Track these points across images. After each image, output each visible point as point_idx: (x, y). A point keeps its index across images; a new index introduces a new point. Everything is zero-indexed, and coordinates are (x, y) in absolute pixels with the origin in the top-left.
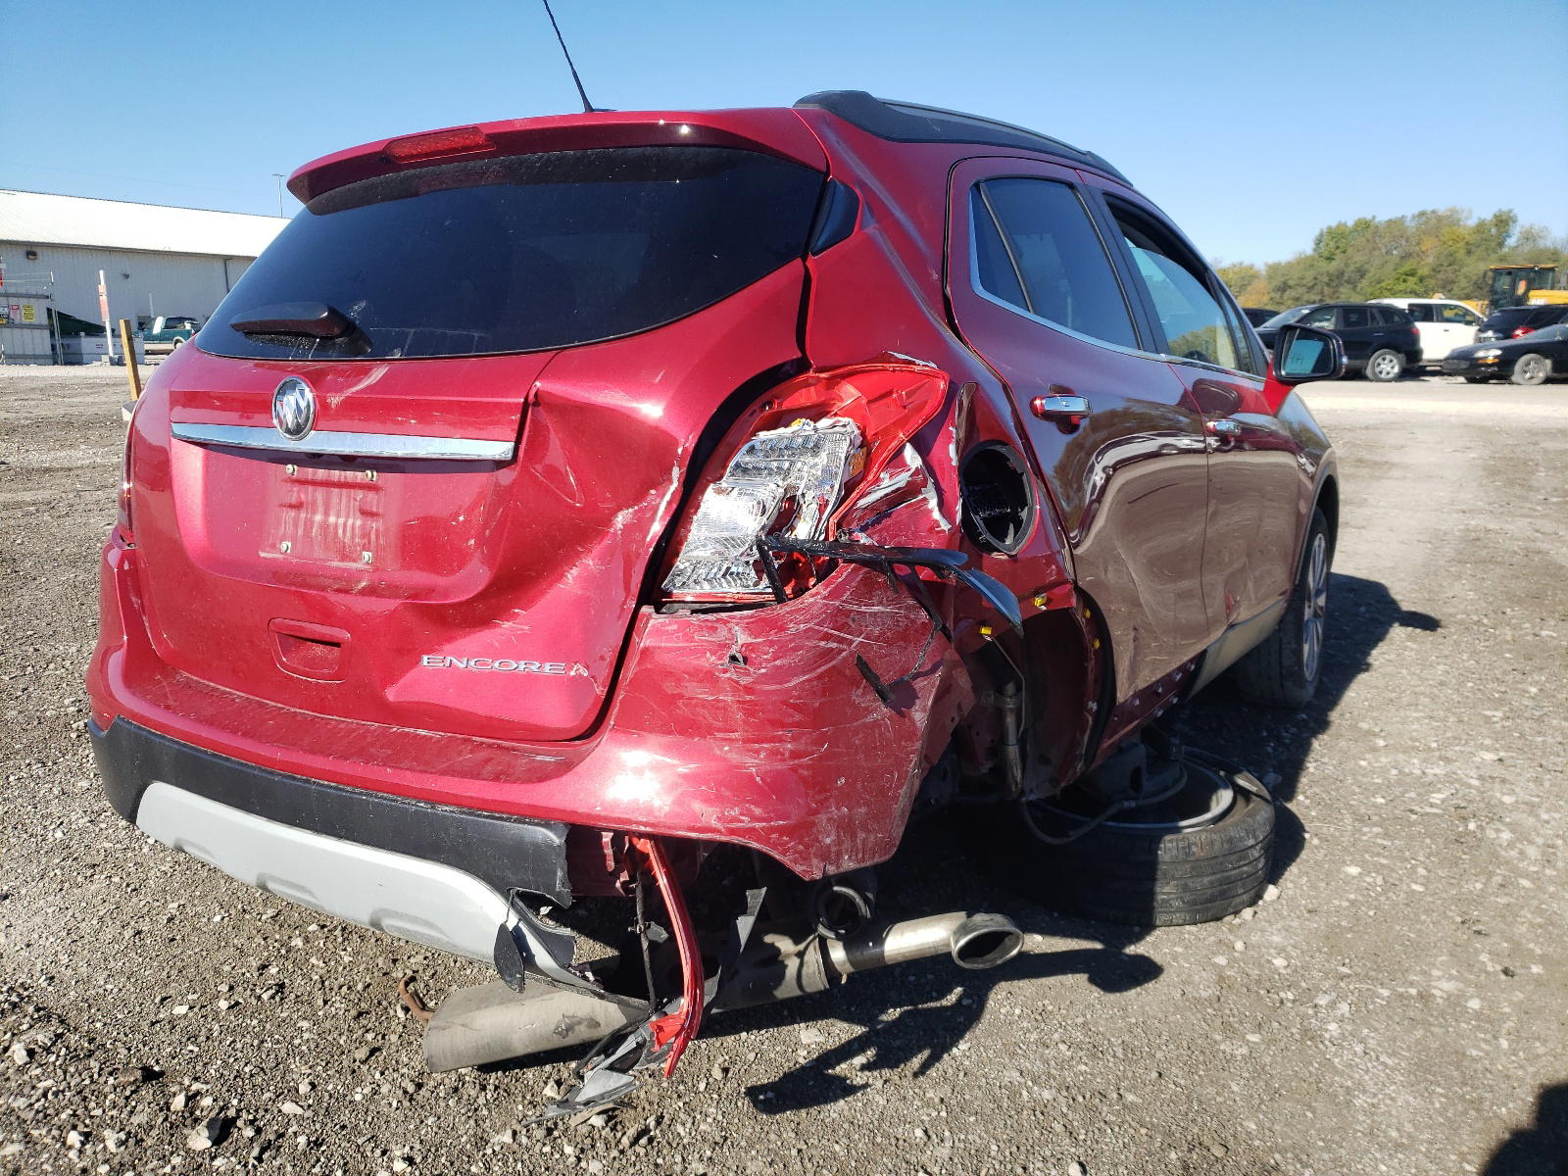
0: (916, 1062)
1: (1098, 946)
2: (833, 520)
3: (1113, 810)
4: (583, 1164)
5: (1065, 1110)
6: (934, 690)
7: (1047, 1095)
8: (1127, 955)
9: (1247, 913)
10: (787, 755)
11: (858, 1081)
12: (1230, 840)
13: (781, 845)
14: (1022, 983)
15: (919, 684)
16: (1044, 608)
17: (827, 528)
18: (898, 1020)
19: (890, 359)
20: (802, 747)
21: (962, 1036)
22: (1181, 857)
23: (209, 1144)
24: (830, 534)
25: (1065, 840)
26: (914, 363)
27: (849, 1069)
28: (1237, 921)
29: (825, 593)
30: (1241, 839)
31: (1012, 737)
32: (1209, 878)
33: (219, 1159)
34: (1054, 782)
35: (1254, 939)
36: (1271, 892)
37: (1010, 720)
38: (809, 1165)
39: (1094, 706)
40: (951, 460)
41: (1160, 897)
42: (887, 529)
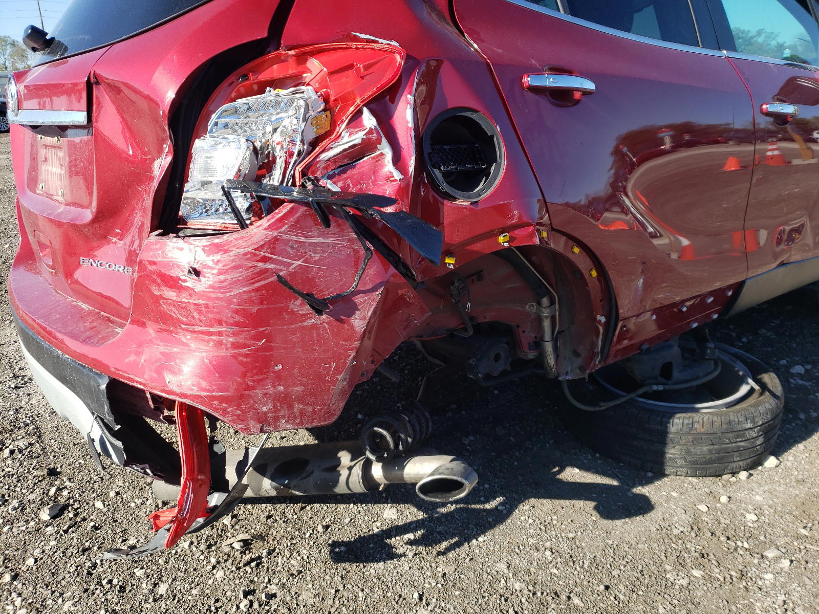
0: (444, 545)
1: (615, 483)
2: (299, 169)
3: (641, 391)
4: (214, 571)
5: (523, 600)
6: (374, 304)
7: (517, 586)
8: (632, 493)
9: (743, 475)
10: (229, 345)
11: (400, 551)
12: (730, 422)
13: (221, 409)
14: (544, 501)
15: (359, 299)
16: (506, 245)
17: (294, 176)
18: (451, 513)
19: (356, 39)
20: (242, 341)
21: (483, 532)
22: (685, 430)
23: (49, 518)
24: (297, 180)
25: (597, 409)
26: (377, 42)
27: (398, 542)
28: (733, 479)
29: (266, 225)
30: (739, 423)
31: (547, 336)
32: (708, 447)
33: (50, 527)
34: (582, 369)
35: (740, 495)
36: (771, 461)
37: (547, 324)
38: (337, 602)
39: (603, 319)
40: (407, 122)
41: (668, 456)
42: (351, 178)
